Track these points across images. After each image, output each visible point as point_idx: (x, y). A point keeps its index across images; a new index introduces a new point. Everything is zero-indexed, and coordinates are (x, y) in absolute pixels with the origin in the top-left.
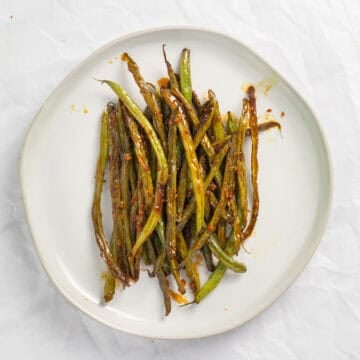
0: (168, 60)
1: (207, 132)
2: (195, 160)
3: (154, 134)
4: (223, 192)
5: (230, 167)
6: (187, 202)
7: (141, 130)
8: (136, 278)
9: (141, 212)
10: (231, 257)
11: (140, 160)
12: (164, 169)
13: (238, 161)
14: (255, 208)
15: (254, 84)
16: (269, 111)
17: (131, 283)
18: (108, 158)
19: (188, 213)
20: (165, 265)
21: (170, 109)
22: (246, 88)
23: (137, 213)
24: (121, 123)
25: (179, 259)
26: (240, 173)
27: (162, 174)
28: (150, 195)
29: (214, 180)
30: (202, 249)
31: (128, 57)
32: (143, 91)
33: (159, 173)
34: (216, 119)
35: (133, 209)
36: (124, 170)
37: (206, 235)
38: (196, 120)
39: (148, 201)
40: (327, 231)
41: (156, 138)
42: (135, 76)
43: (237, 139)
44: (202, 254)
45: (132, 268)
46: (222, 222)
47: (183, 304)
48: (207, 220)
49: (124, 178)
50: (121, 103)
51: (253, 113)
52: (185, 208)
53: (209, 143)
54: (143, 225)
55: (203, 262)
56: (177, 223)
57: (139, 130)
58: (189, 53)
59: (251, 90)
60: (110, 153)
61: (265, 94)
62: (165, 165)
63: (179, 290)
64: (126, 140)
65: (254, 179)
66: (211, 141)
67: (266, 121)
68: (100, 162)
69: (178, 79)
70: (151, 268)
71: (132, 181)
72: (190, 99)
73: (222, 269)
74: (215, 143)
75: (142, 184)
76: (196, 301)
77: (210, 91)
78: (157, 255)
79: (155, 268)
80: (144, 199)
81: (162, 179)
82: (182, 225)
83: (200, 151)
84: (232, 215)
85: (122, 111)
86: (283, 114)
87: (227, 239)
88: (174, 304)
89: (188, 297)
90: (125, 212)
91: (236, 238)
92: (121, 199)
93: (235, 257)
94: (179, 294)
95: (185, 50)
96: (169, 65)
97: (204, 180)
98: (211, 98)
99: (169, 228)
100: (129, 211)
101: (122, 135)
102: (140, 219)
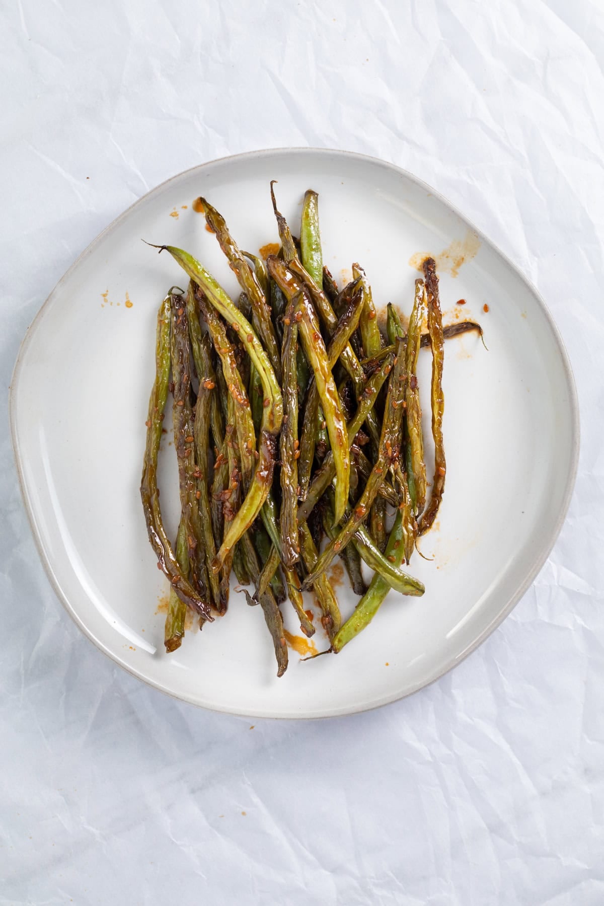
0: (279, 210)
1: (350, 340)
2: (332, 386)
3: (256, 341)
4: (381, 448)
5: (393, 402)
6: (317, 466)
7: (233, 336)
8: (221, 606)
9: (233, 484)
10: (397, 566)
11: (232, 388)
12: (274, 405)
13: (409, 392)
14: (439, 477)
15: (434, 255)
16: (462, 302)
17: (213, 614)
18: (171, 388)
19: (318, 485)
20: (277, 584)
21: (284, 297)
22: (420, 261)
23: (226, 487)
24: (194, 324)
25: (302, 571)
26: (412, 413)
27: (272, 413)
28: (250, 452)
29: (365, 428)
30: (343, 553)
31: (207, 205)
32: (235, 264)
33: (267, 412)
34: (367, 315)
35: (218, 480)
36: (201, 408)
37: (352, 524)
38: (331, 318)
39: (247, 462)
40: (568, 520)
41: (260, 349)
42: (219, 238)
43: (406, 350)
44: (342, 564)
45: (216, 591)
46: (380, 503)
47: (309, 655)
48: (353, 501)
49: (201, 424)
50: (195, 286)
51: (433, 305)
52: (313, 475)
53: (355, 360)
54: (236, 508)
55: (345, 578)
56: (300, 503)
57: (228, 336)
58: (316, 199)
59: (429, 265)
60: (176, 379)
61: (455, 273)
62: (278, 397)
63: (303, 627)
64: (204, 354)
65: (436, 424)
66: (359, 357)
67: (457, 321)
68: (156, 395)
69: (298, 244)
70: (251, 590)
71: (215, 428)
72: (319, 279)
73: (379, 588)
74: (367, 360)
75: (235, 432)
76: (333, 649)
77: (355, 267)
78: (261, 566)
79: (258, 590)
80: (239, 460)
81: (272, 423)
82: (309, 507)
83: (339, 372)
84: (399, 491)
85: (196, 301)
86: (486, 309)
87: (388, 535)
88: (293, 656)
89: (318, 641)
90: (202, 485)
91: (405, 531)
92: (196, 463)
93: (403, 567)
94: (303, 636)
95: (310, 193)
96: (281, 220)
97: (349, 424)
98: (358, 279)
99: (285, 511)
100: (210, 483)
101: (195, 346)
102: (231, 498)
